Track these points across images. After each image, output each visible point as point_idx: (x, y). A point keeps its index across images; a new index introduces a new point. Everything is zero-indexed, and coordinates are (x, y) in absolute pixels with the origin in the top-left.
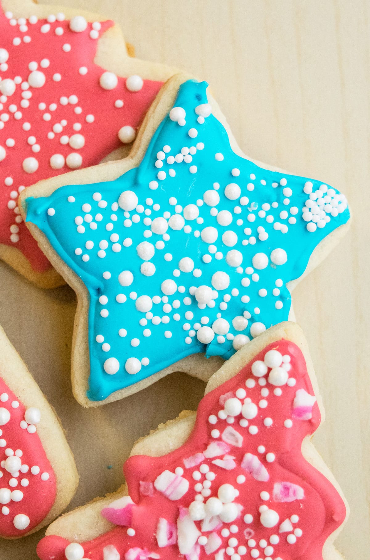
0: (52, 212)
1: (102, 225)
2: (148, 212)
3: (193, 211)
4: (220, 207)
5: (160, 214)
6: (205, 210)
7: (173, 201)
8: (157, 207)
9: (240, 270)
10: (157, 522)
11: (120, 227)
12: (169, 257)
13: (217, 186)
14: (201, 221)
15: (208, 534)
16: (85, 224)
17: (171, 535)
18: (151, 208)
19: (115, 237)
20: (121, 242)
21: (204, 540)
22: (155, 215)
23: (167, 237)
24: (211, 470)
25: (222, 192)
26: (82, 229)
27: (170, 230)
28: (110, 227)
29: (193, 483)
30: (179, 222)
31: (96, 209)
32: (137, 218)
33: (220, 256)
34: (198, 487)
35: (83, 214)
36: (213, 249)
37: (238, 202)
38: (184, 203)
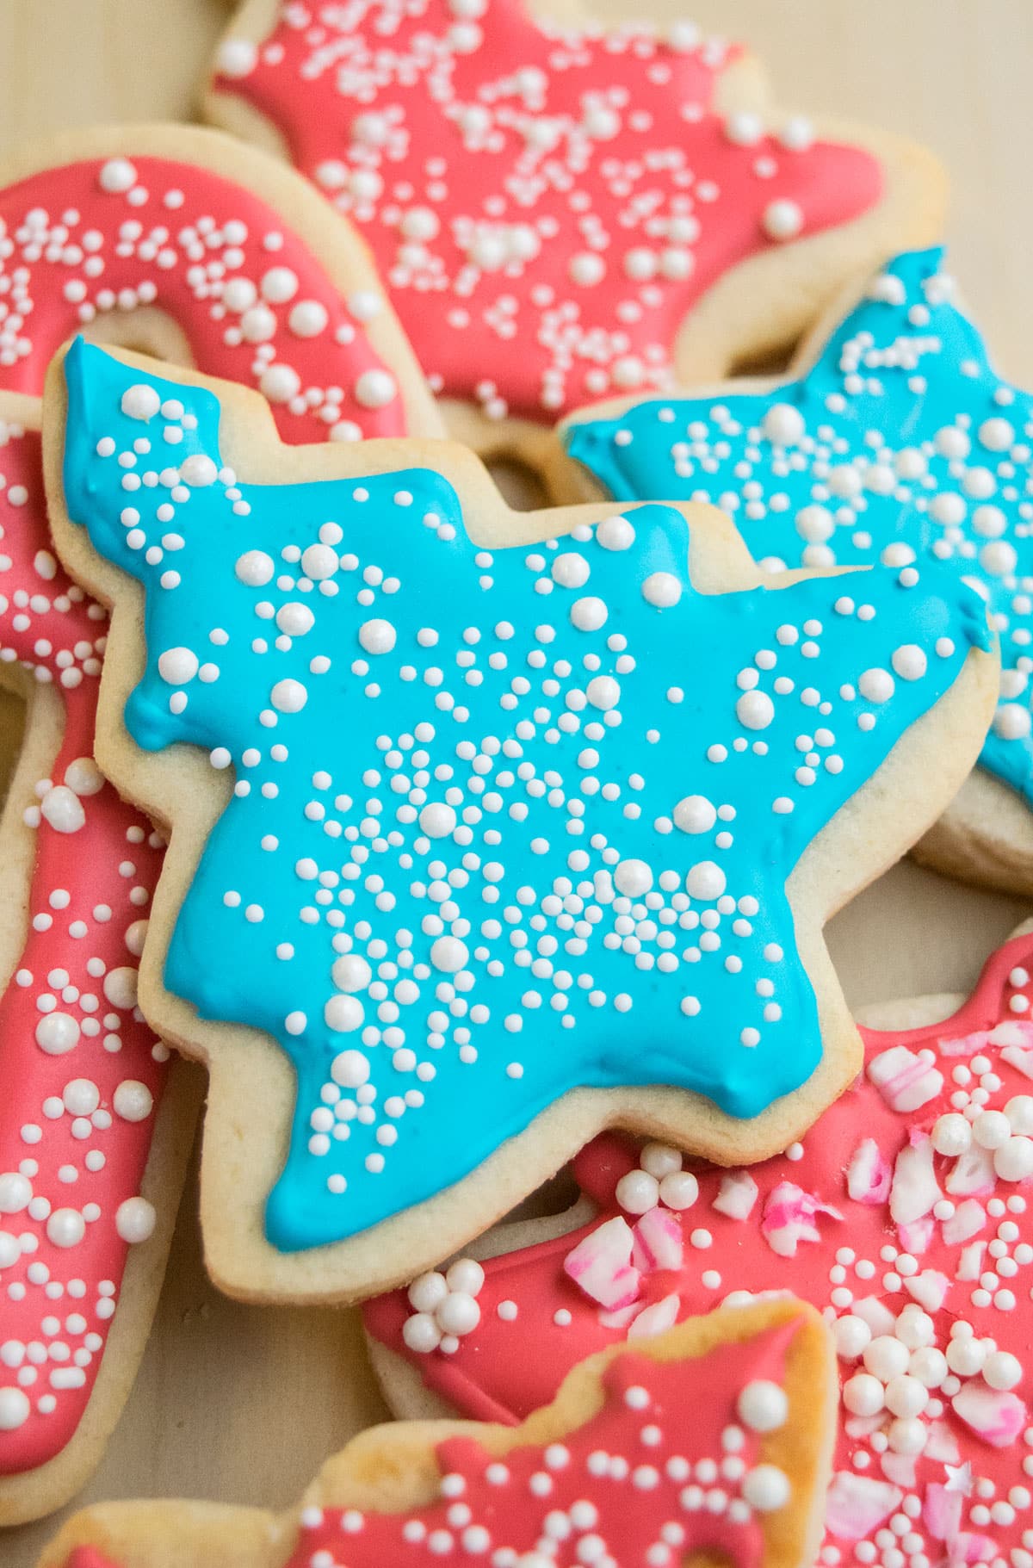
0: (624, 437)
1: (727, 466)
2: (823, 453)
3: (916, 461)
4: (970, 462)
5: (847, 458)
6: (939, 464)
7: (875, 438)
8: (842, 446)
9: (1011, 582)
10: (857, 1143)
11: (763, 473)
12: (863, 540)
13: (964, 420)
14: (930, 482)
15: (959, 1199)
16: (695, 460)
17: (878, 1180)
18: (828, 445)
19: (754, 490)
20: (765, 500)
21: (946, 1209)
22: (836, 459)
23: (861, 504)
24: (995, 1070)
25: (974, 434)
26: (685, 469)
27: (868, 493)
28: (744, 470)
29: (951, 1086)
30: (885, 479)
31: (716, 435)
32: (799, 462)
33: (969, 550)
34: (960, 1098)
35: (688, 440)
36: (956, 535)
37: (1007, 456)
38: (895, 444)
